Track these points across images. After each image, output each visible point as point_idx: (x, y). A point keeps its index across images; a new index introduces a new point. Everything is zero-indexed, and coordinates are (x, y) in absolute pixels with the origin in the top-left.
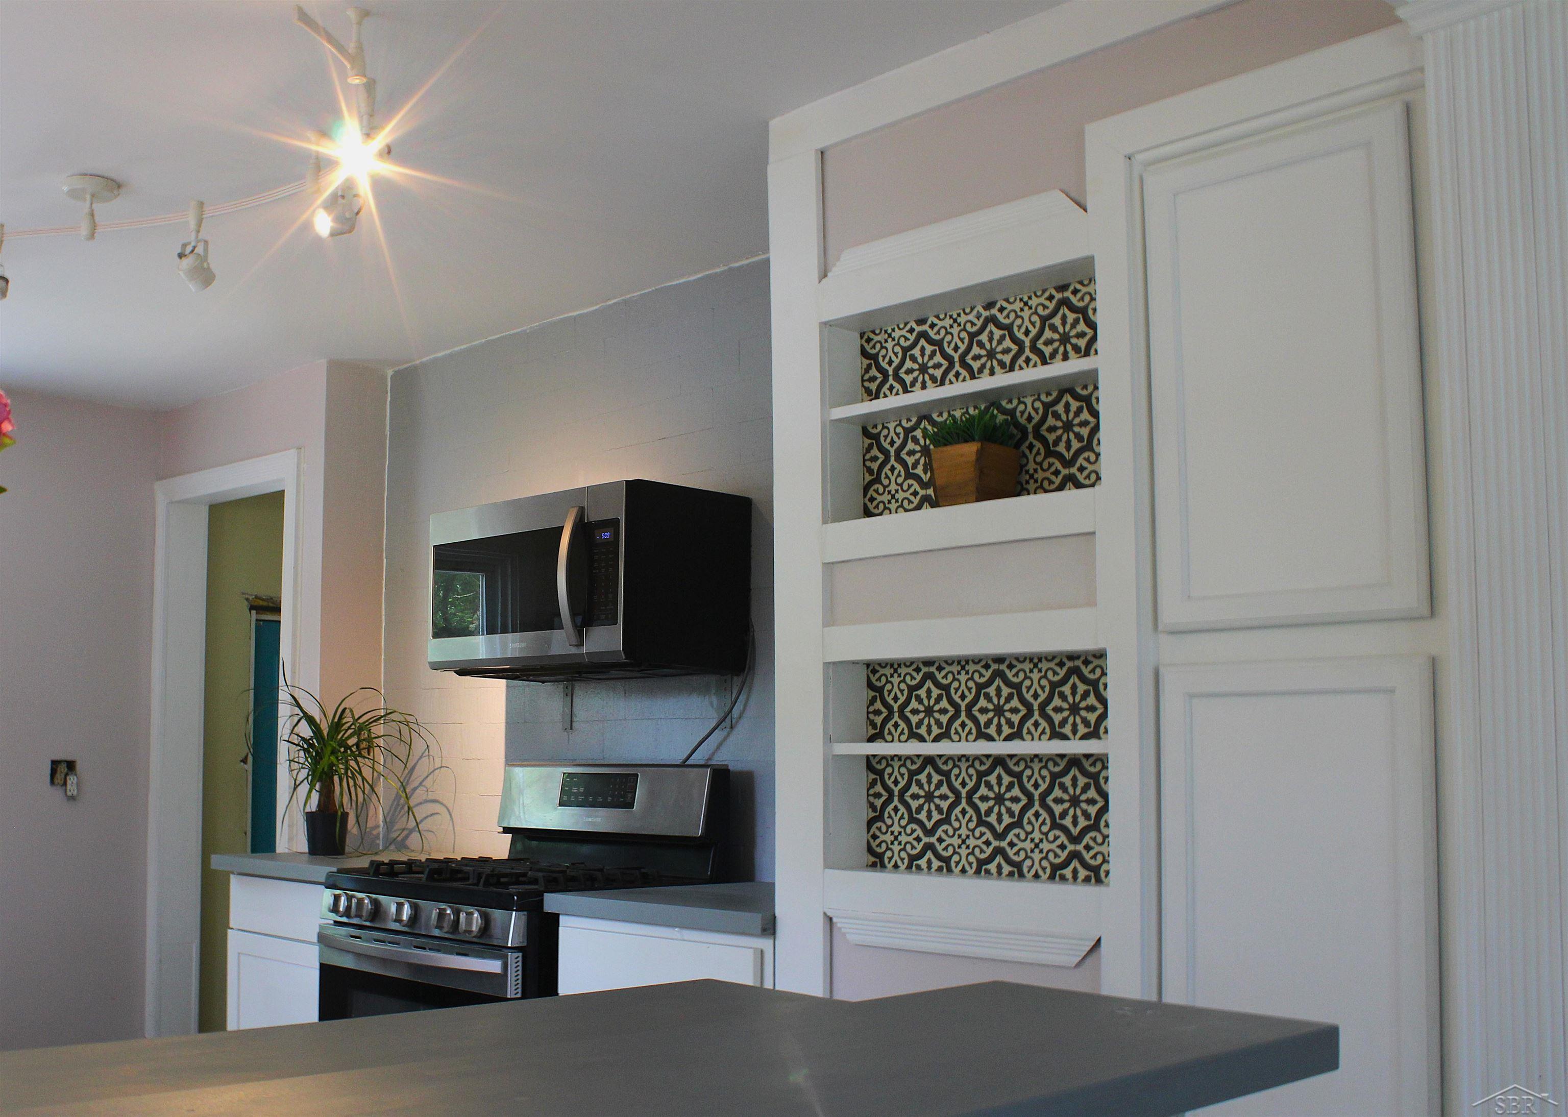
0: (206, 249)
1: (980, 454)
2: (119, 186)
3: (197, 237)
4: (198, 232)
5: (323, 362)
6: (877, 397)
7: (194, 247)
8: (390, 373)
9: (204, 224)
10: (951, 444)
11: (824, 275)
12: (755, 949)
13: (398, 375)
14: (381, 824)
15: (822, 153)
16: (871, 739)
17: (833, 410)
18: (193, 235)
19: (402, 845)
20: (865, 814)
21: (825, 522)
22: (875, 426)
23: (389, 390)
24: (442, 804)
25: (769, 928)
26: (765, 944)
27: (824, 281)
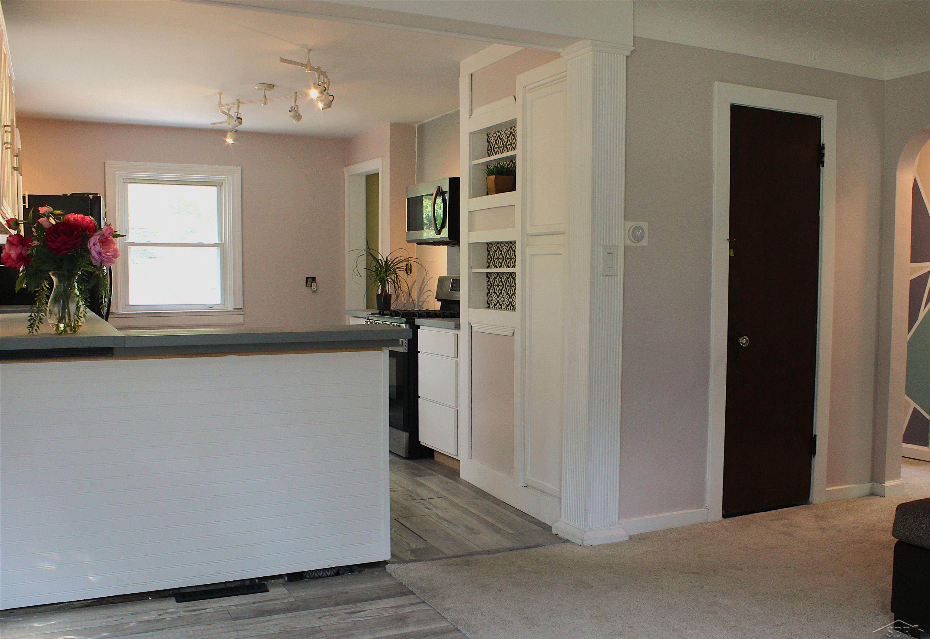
0: (298, 109)
1: (496, 178)
2: (273, 86)
3: (295, 104)
4: (295, 102)
5: (388, 124)
6: (490, 156)
7: (294, 108)
8: (416, 126)
9: (297, 100)
10: (491, 175)
11: (470, 117)
12: (455, 334)
13: (419, 126)
14: (416, 299)
15: (472, 75)
16: (488, 268)
17: (473, 161)
18: (294, 103)
19: (421, 307)
20: (486, 291)
21: (470, 198)
22: (489, 166)
23: (416, 132)
24: (432, 292)
25: (458, 327)
26: (456, 332)
27: (470, 119)
